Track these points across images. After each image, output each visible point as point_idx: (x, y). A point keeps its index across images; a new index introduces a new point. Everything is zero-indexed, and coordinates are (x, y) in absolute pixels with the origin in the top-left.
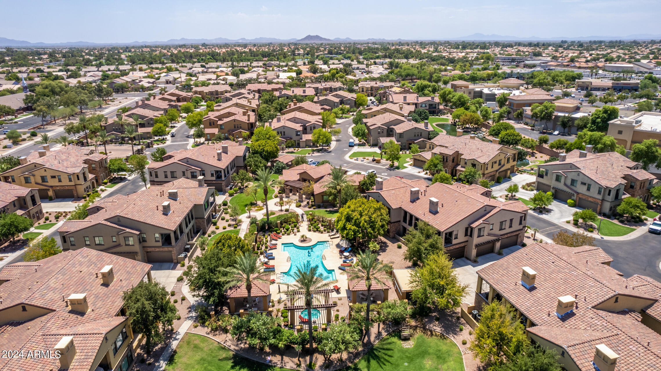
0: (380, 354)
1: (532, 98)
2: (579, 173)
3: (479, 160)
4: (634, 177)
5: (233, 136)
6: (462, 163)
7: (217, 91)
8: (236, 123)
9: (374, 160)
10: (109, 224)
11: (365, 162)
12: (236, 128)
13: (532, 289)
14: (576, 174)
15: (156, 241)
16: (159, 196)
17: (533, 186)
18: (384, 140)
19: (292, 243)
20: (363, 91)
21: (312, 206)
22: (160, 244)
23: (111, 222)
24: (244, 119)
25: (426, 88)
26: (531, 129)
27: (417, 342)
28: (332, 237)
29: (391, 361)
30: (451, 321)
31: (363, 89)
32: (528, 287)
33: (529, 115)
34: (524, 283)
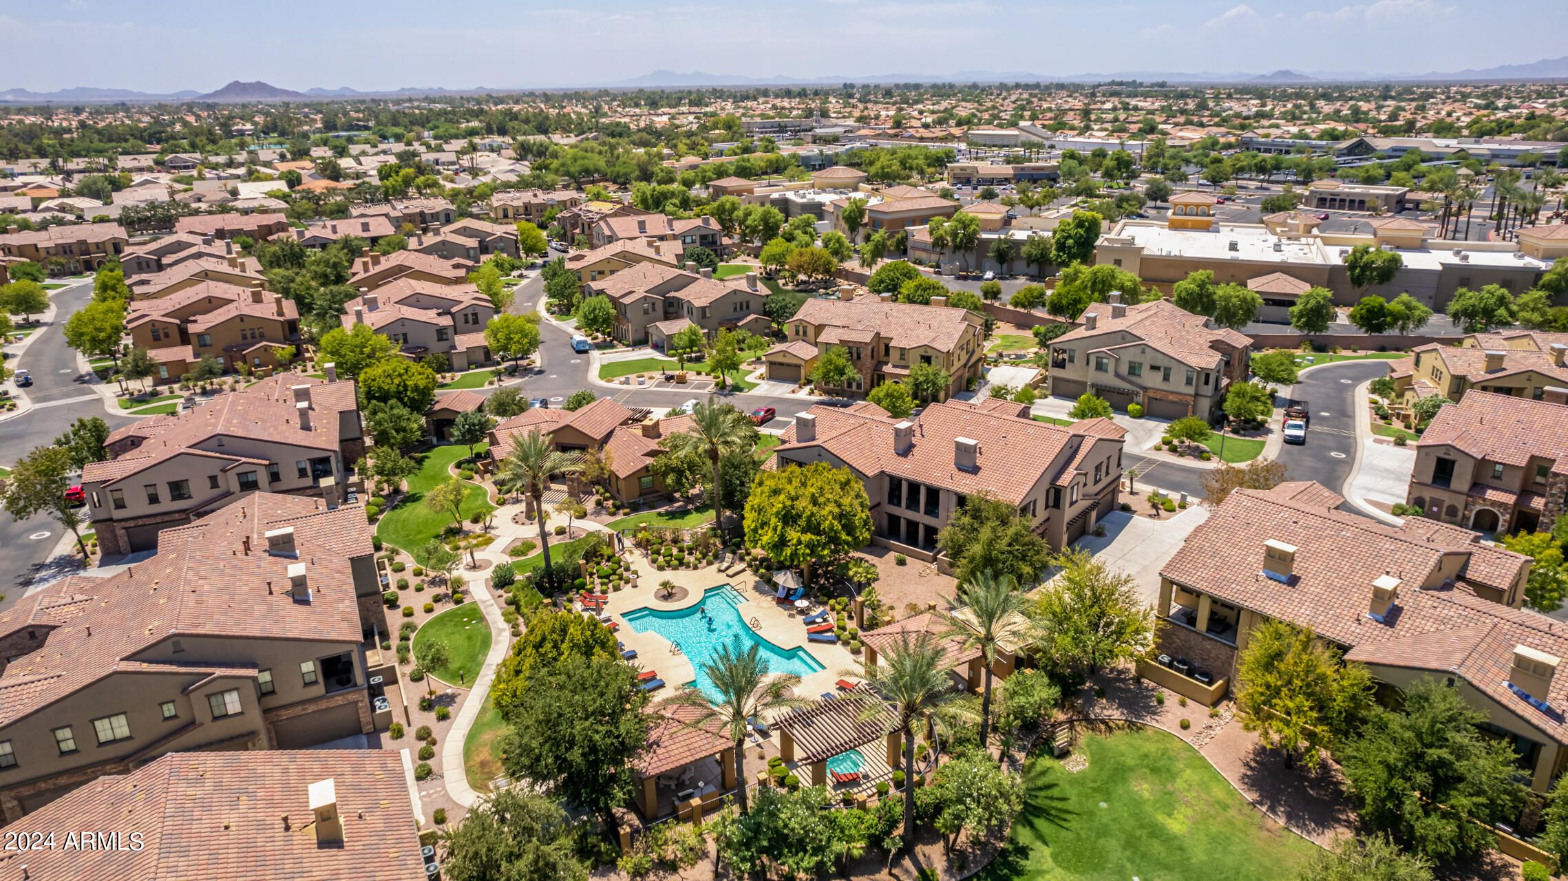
0: (1039, 801)
1: (916, 207)
2: (1145, 348)
3: (936, 345)
4: (1228, 344)
5: (245, 362)
6: (895, 356)
7: (83, 243)
8: (247, 325)
9: (669, 379)
10: (145, 667)
11: (650, 386)
12: (249, 340)
13: (1293, 581)
14: (1138, 350)
15: (306, 685)
16: (241, 555)
17: (1043, 388)
18: (667, 328)
19: (646, 608)
20: (506, 216)
21: (618, 508)
22: (320, 689)
23: (151, 662)
24: (267, 309)
25: (666, 198)
26: (936, 273)
27: (1092, 755)
28: (730, 572)
29: (1070, 808)
30: (1129, 690)
31: (505, 211)
32: (1284, 578)
33: (925, 243)
34: (1271, 574)
